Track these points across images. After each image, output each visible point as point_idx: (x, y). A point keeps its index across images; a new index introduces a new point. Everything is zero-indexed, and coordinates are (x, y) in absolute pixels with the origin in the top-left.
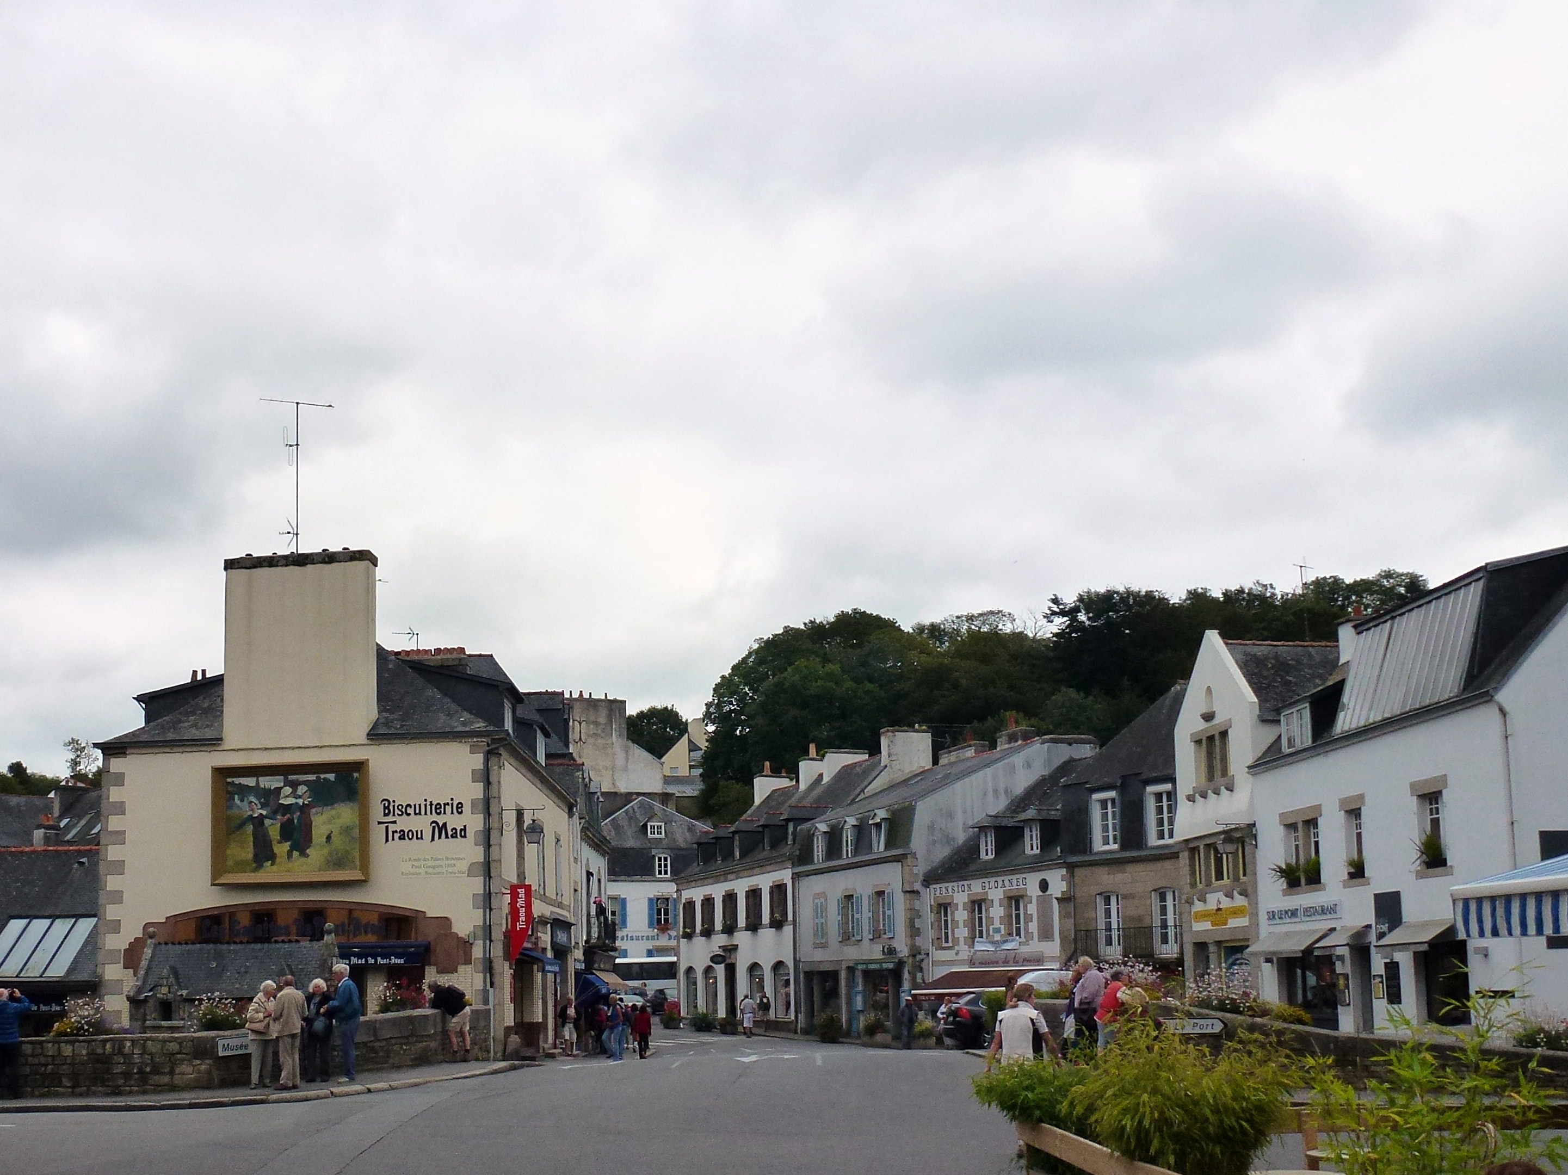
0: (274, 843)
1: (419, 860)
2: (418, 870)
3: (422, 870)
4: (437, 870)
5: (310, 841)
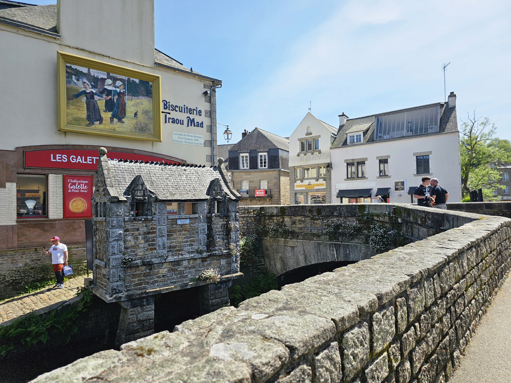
0: (101, 111)
1: (182, 135)
2: (181, 140)
3: (183, 140)
4: (191, 141)
5: (125, 114)
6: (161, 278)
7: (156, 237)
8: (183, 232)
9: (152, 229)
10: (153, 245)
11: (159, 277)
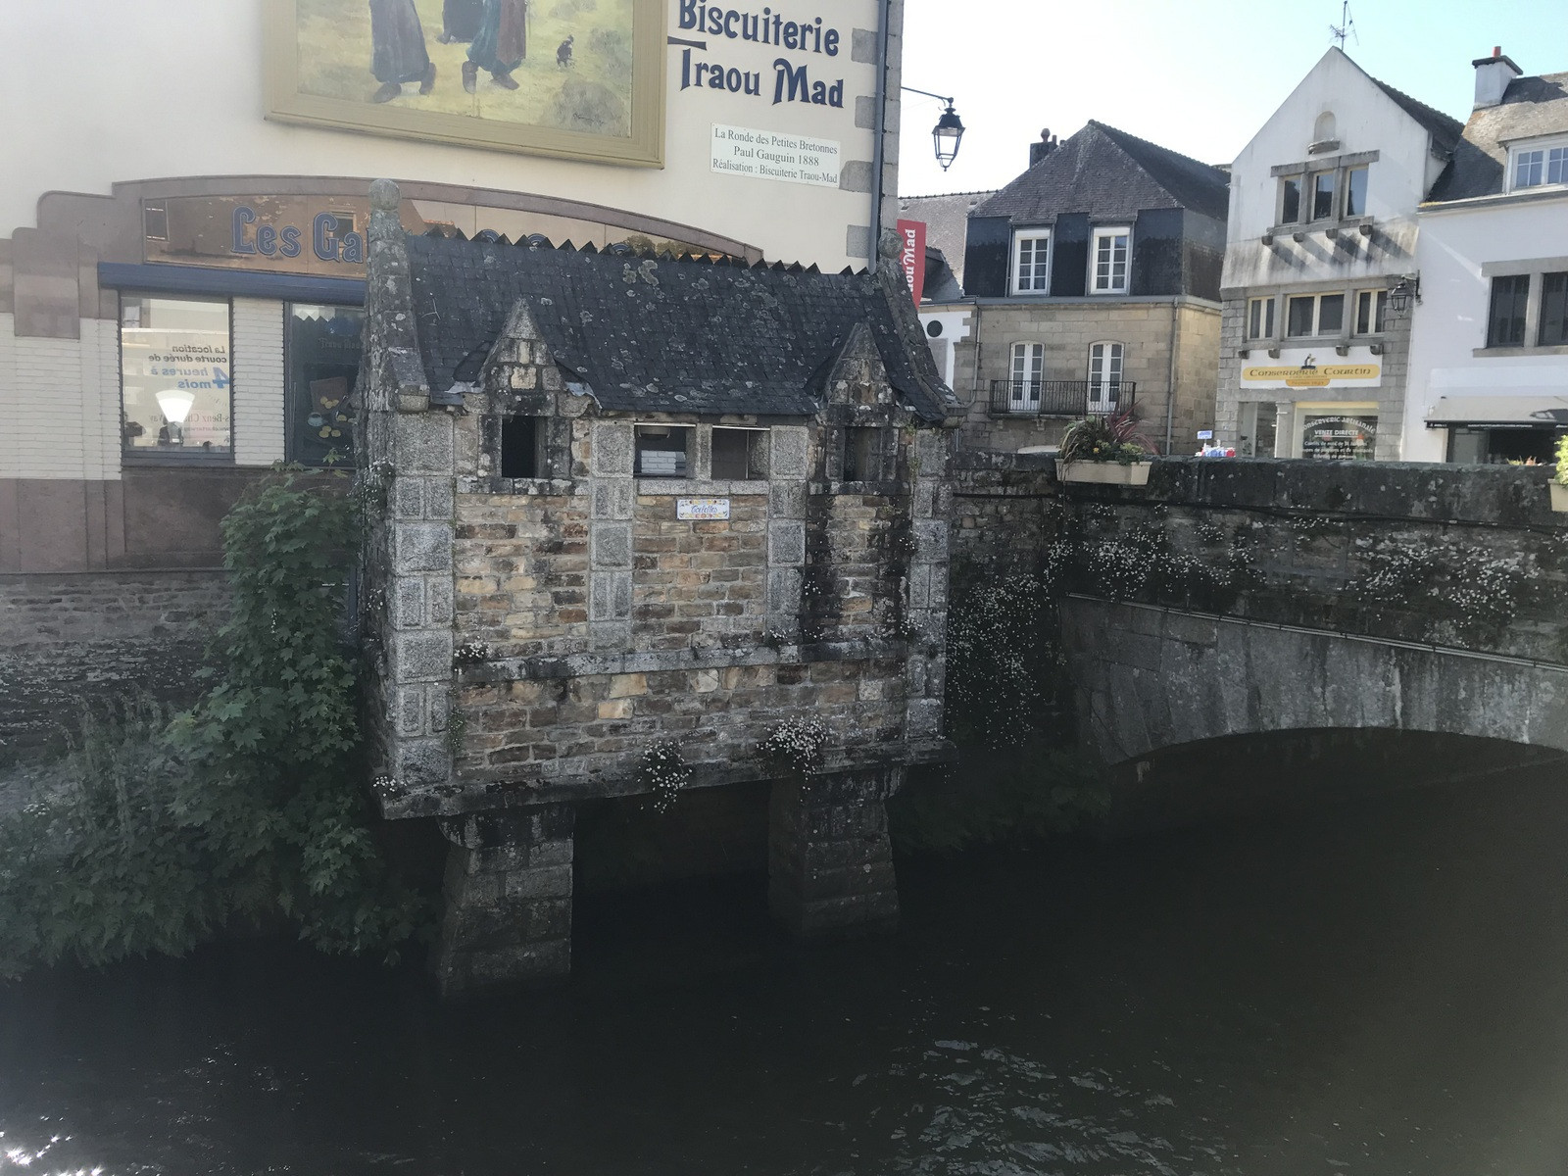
0: (429, 38)
1: (749, 139)
2: (747, 161)
3: (755, 162)
4: (786, 166)
5: (521, 50)
6: (602, 735)
7: (584, 565)
8: (703, 552)
9: (568, 532)
10: (573, 598)
11: (595, 731)
